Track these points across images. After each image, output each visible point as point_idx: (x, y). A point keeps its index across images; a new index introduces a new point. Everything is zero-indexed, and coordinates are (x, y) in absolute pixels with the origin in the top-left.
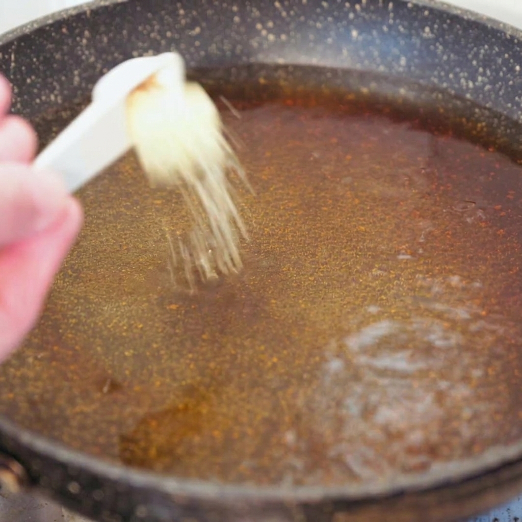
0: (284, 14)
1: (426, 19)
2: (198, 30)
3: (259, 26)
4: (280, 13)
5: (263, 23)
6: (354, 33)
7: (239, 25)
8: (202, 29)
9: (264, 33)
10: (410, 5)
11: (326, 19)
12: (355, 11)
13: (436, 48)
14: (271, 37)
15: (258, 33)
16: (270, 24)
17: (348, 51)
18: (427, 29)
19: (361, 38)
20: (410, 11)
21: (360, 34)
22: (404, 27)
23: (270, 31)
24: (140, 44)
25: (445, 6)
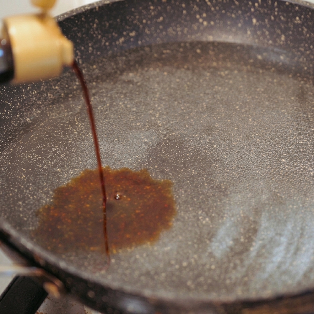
0: (213, 9)
1: (297, 12)
2: (161, 19)
3: (198, 16)
4: (210, 9)
5: (201, 15)
6: (254, 21)
7: (186, 15)
8: (164, 18)
9: (201, 20)
10: (287, 3)
11: (237, 11)
12: (254, 7)
13: (303, 30)
14: (205, 23)
15: (197, 20)
16: (204, 15)
17: (251, 31)
18: (297, 18)
19: (258, 24)
20: (288, 6)
21: (257, 21)
22: (284, 16)
23: (204, 19)
24: (128, 27)
25: (308, 4)
